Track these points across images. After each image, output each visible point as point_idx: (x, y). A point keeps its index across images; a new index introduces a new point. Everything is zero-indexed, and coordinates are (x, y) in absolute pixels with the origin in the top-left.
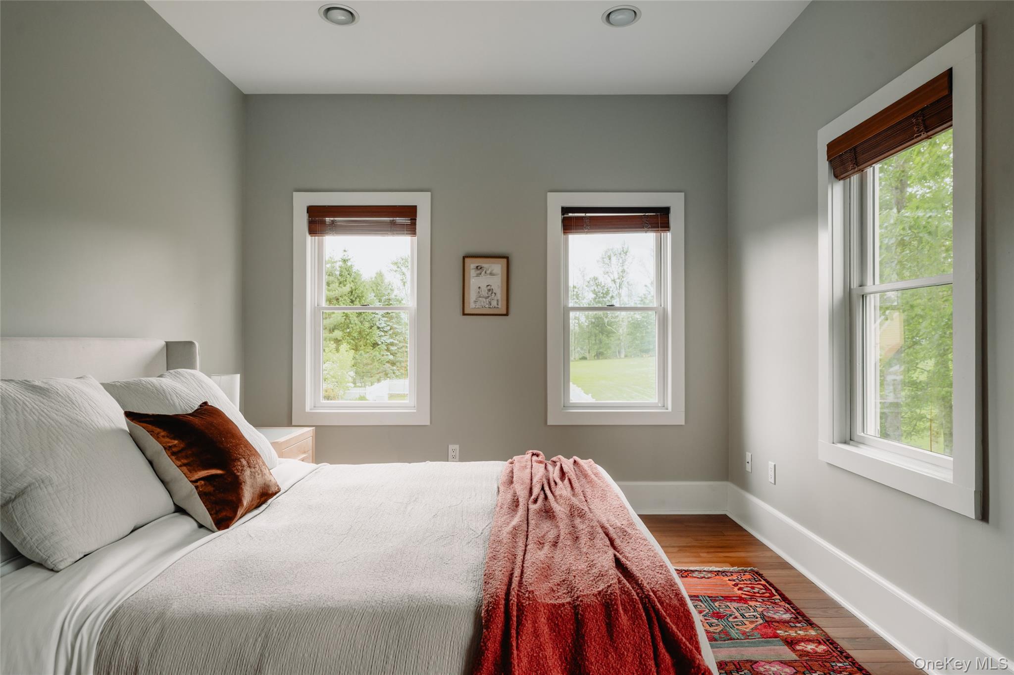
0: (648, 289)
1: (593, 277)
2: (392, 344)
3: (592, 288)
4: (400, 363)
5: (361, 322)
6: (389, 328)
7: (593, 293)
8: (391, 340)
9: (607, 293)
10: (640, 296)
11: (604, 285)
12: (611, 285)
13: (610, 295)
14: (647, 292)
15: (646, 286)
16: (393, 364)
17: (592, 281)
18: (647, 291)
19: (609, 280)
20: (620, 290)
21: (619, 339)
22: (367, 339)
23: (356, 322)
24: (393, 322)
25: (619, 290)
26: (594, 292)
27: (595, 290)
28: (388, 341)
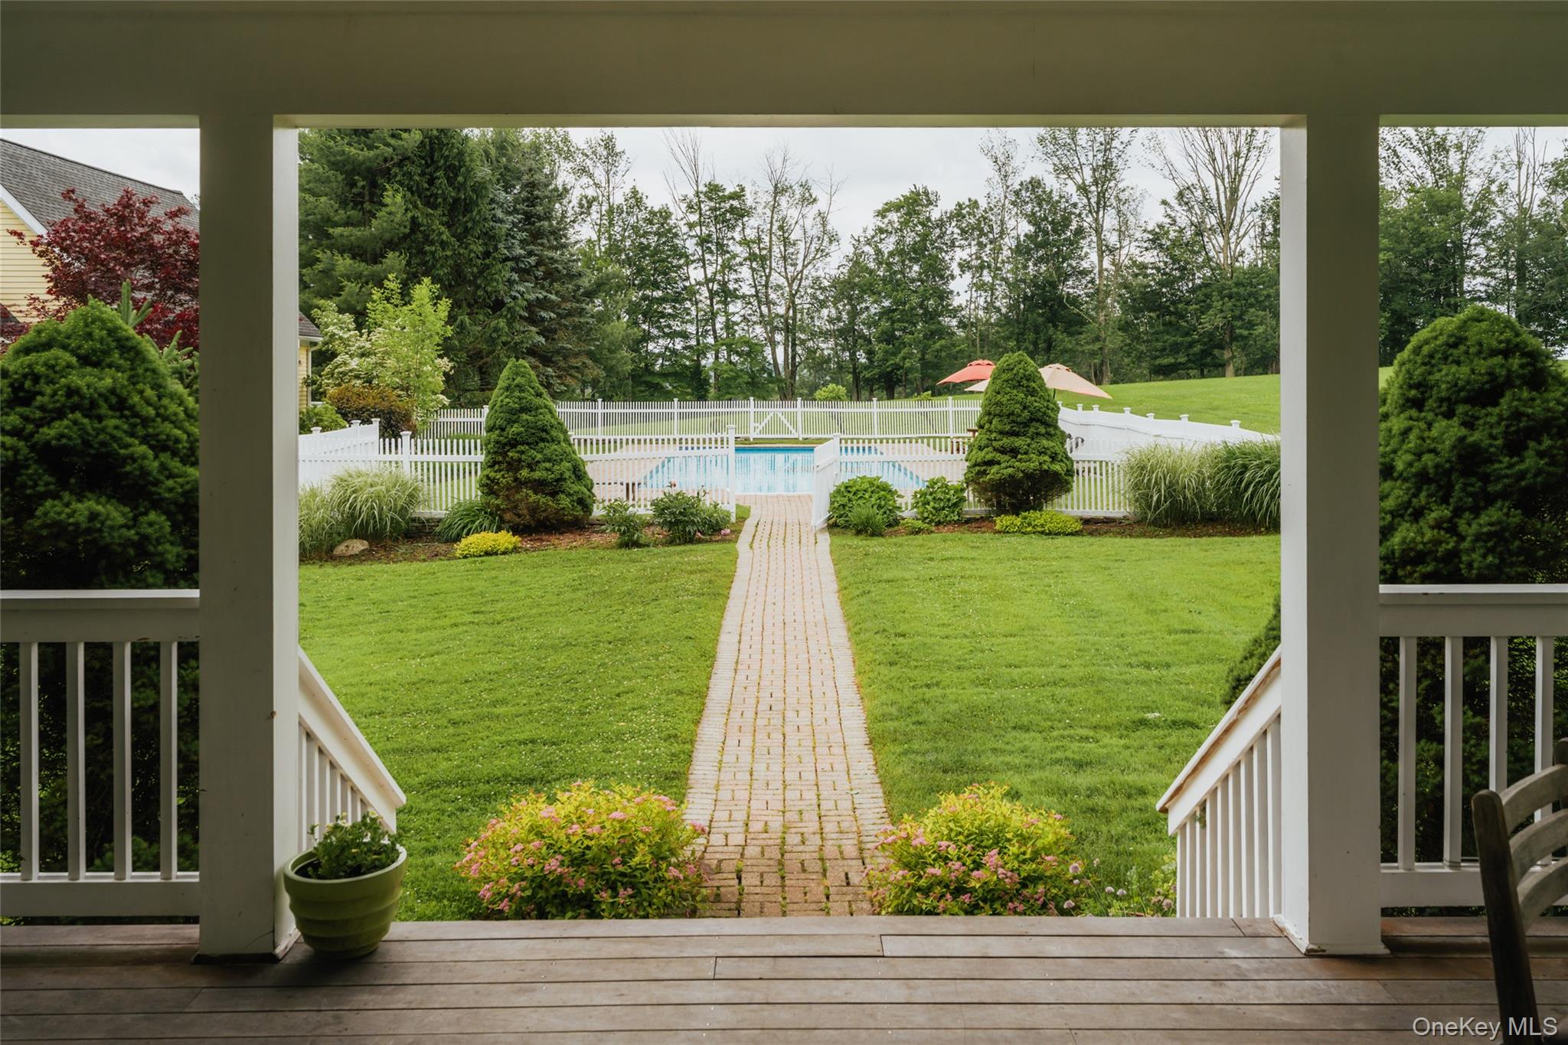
0: (1169, 212)
1: (1028, 180)
2: (543, 304)
3: (1029, 208)
4: (565, 358)
5: (460, 238)
6: (532, 260)
7: (1029, 222)
8: (541, 295)
9: (1066, 221)
10: (1150, 228)
11: (1057, 198)
12: (1075, 199)
13: (1074, 226)
14: (1168, 220)
15: (1164, 203)
16: (546, 360)
17: (1027, 191)
18: (1169, 216)
19: (1071, 189)
20: (1101, 214)
21: (1097, 339)
22: (478, 287)
23: (444, 237)
24: (542, 245)
25: (1097, 213)
26: (1032, 219)
27: (1034, 214)
28: (532, 297)
